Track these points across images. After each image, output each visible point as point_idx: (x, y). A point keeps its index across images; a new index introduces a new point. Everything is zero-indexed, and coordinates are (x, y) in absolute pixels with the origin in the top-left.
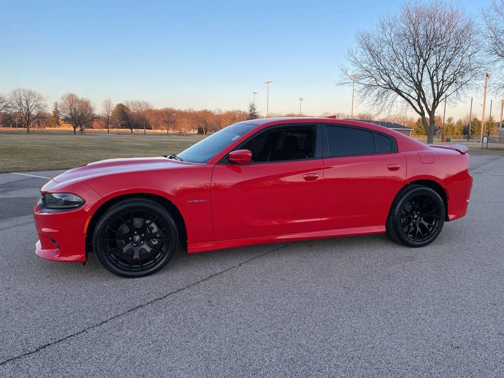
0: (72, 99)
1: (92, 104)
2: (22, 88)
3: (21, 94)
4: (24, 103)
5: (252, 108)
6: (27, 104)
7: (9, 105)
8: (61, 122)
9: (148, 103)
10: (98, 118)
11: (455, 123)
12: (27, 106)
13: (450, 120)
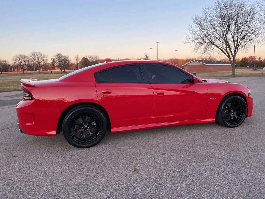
0: (59, 56)
1: (69, 58)
2: (35, 52)
3: (35, 54)
4: (37, 59)
5: (146, 56)
6: (38, 59)
7: (30, 60)
8: (56, 68)
9: (97, 57)
10: (73, 65)
11: (263, 60)
12: (38, 60)
13: (260, 58)
